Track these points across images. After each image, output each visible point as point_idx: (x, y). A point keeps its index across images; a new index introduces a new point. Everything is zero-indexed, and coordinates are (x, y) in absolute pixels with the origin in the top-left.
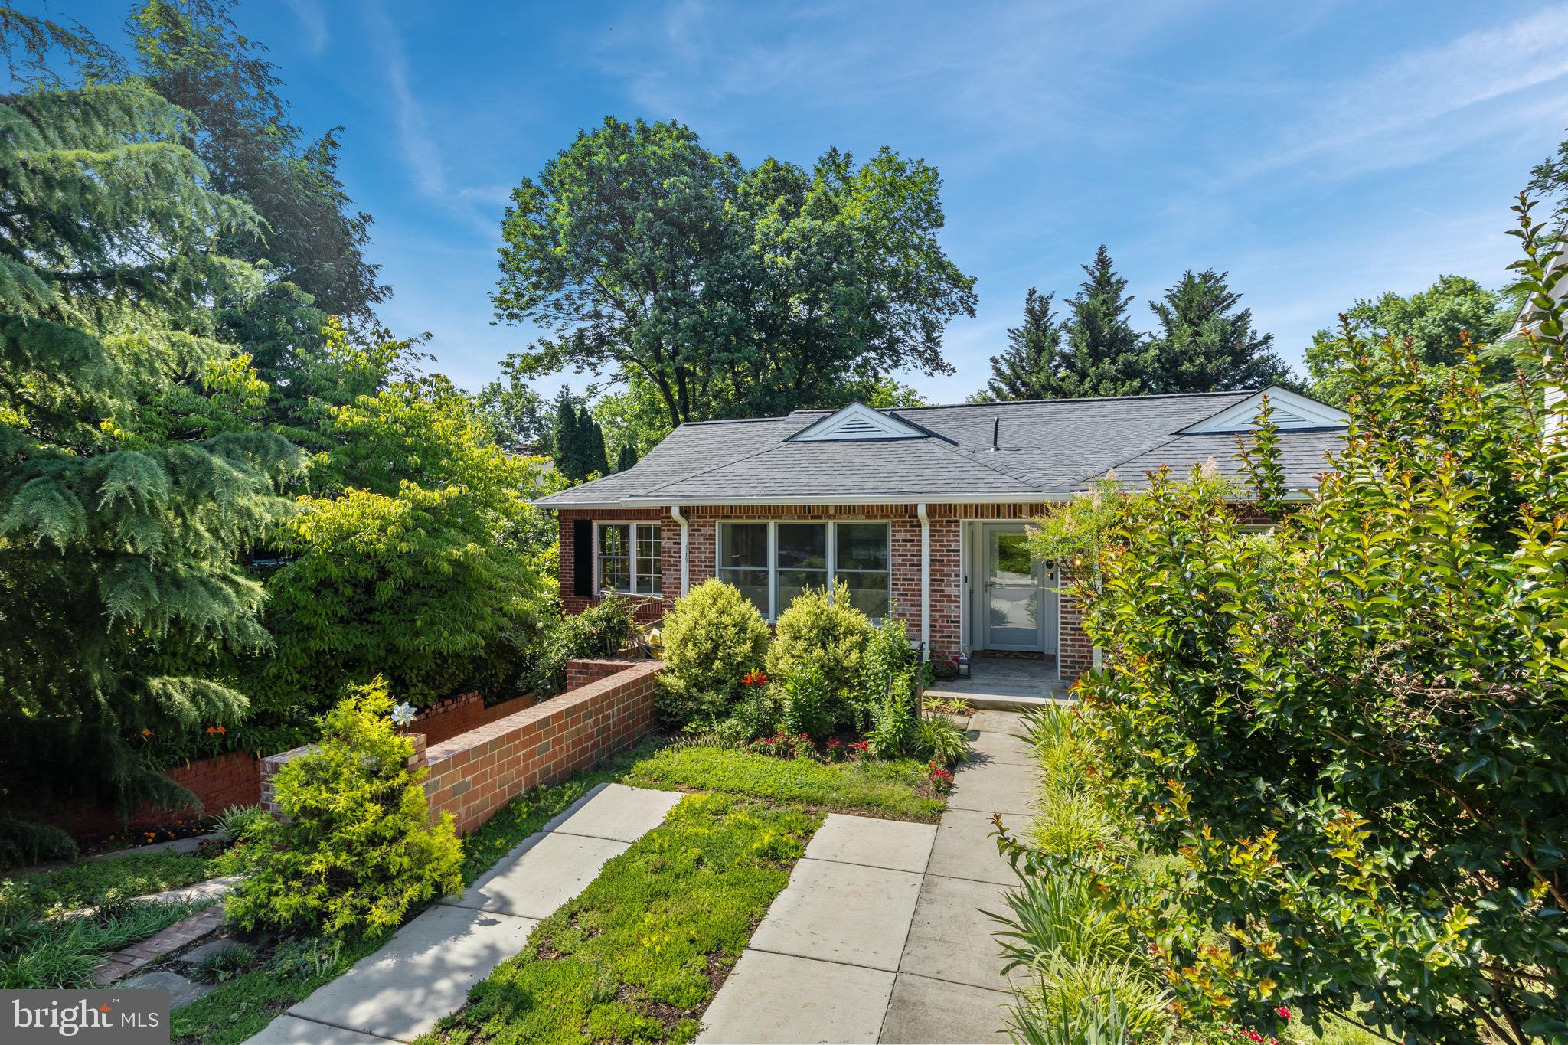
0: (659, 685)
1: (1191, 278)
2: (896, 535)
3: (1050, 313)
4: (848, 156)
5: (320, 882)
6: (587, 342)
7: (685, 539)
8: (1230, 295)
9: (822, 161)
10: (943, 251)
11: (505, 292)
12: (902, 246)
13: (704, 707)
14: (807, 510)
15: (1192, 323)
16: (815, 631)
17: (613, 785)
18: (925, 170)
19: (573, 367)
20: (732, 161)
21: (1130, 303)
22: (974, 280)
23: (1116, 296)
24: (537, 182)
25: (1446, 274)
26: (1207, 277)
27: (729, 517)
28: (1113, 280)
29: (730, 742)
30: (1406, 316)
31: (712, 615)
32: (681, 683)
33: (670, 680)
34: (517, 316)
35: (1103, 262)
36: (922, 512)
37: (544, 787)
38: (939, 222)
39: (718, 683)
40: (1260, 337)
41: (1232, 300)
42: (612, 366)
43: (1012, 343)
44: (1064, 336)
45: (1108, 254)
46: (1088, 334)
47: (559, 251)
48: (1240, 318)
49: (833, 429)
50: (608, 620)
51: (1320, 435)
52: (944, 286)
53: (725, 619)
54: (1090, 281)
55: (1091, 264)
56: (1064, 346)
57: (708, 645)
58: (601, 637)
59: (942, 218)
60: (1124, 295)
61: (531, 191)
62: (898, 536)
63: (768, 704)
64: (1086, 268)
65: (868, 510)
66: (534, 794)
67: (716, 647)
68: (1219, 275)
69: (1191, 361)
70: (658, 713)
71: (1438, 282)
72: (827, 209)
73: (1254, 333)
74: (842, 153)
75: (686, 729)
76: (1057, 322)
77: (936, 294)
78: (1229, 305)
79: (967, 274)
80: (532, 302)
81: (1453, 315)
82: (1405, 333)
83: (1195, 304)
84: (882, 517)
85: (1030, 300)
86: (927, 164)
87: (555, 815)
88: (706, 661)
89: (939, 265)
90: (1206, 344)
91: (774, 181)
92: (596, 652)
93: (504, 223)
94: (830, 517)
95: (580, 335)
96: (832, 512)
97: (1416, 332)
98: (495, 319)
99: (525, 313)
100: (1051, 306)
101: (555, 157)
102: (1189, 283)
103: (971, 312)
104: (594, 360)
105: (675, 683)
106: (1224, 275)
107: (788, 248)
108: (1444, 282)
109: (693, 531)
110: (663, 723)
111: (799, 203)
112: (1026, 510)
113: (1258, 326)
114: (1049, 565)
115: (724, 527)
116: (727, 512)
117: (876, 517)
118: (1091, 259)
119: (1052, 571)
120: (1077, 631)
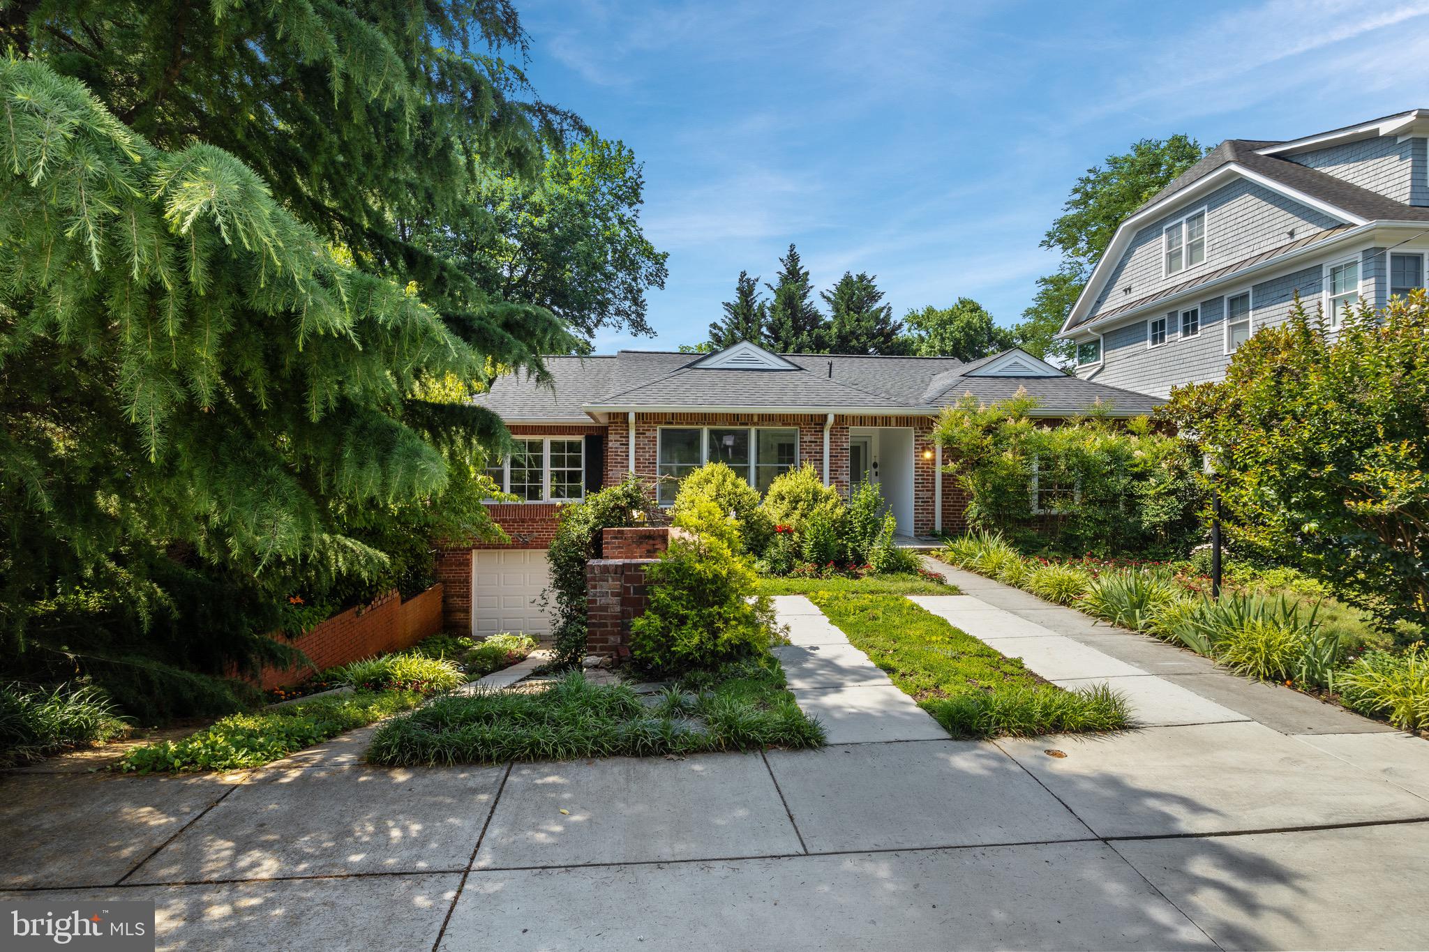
1: (849, 277)
2: (802, 438)
3: (755, 293)
7: (632, 441)
8: (877, 293)
14: (736, 418)
15: (853, 311)
21: (812, 292)
22: (665, 256)
23: (803, 285)
25: (962, 297)
26: (862, 278)
27: (671, 423)
28: (802, 272)
30: (943, 324)
35: (793, 258)
36: (831, 419)
40: (896, 323)
41: (874, 297)
43: (727, 313)
44: (767, 311)
45: (797, 251)
46: (788, 310)
48: (882, 310)
49: (726, 360)
50: (630, 496)
52: (640, 260)
54: (784, 271)
55: (785, 258)
56: (768, 317)
59: (643, 197)
60: (810, 284)
62: (807, 438)
64: (781, 260)
65: (784, 419)
68: (870, 278)
69: (857, 339)
71: (958, 302)
76: (760, 300)
78: (876, 300)
79: (658, 250)
81: (969, 324)
82: (941, 335)
83: (854, 296)
84: (794, 424)
85: (741, 281)
90: (866, 327)
94: (754, 424)
96: (756, 419)
97: (948, 335)
100: (756, 288)
102: (847, 282)
103: (663, 285)
106: (874, 278)
108: (961, 302)
109: (638, 434)
113: (894, 316)
114: (875, 465)
115: (663, 431)
116: (669, 419)
117: (790, 425)
118: (785, 254)
119: (877, 470)
120: (924, 504)
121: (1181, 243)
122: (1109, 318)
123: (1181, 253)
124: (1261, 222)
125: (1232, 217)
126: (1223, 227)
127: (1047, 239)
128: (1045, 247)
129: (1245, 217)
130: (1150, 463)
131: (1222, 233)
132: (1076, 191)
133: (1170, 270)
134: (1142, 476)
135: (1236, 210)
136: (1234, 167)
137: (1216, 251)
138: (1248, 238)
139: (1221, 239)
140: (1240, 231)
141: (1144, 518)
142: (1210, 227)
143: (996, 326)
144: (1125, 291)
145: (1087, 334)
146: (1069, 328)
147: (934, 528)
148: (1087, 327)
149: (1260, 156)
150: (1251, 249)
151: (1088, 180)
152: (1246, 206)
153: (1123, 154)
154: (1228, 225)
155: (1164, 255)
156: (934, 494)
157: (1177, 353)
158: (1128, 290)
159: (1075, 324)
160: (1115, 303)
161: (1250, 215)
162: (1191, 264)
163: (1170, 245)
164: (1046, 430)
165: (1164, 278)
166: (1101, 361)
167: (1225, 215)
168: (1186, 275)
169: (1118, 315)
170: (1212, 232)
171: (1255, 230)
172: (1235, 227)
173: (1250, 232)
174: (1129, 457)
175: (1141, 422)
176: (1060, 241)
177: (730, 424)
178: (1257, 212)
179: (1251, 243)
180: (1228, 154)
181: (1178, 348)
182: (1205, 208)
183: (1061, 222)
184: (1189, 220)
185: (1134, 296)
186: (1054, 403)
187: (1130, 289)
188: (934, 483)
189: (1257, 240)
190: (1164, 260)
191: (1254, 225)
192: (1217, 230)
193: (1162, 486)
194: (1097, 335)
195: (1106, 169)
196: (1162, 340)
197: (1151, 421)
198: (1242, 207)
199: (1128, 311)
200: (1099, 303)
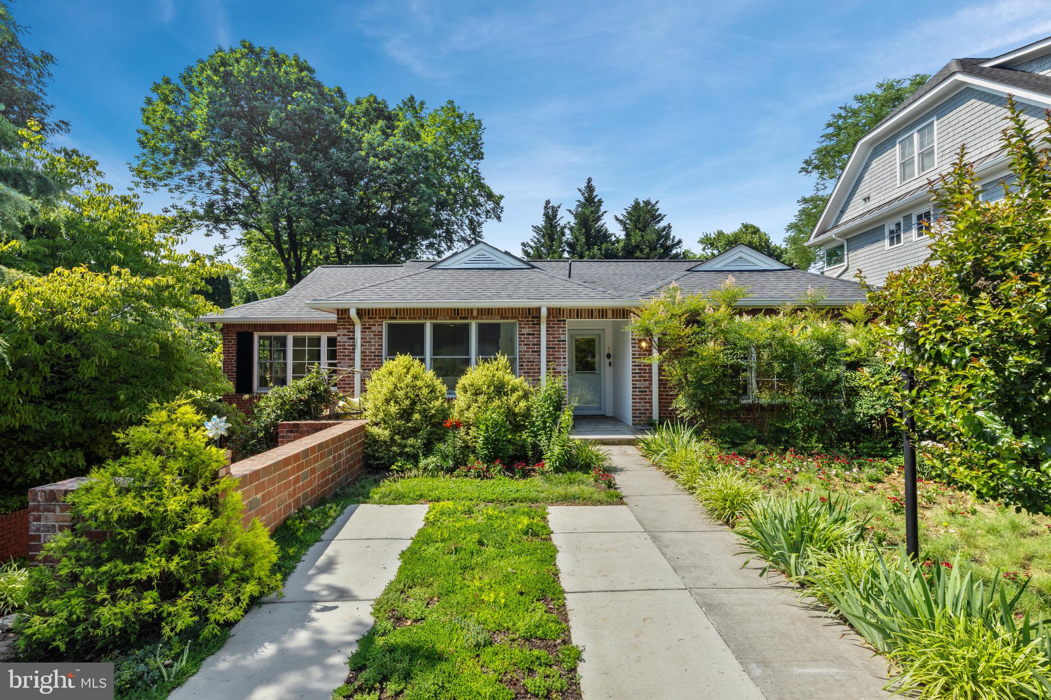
0: (367, 435)
1: (637, 203)
2: (520, 331)
3: (558, 217)
4: (422, 103)
5: (152, 588)
6: (216, 212)
7: (358, 335)
8: (660, 215)
9: (405, 104)
10: (482, 175)
11: (144, 164)
12: (454, 169)
13: (407, 450)
14: (456, 312)
15: (640, 230)
16: (492, 388)
17: (362, 505)
18: (474, 121)
19: (204, 230)
20: (340, 92)
21: (605, 215)
22: (502, 197)
23: (598, 210)
24: (176, 80)
25: (745, 222)
26: (647, 203)
27: (395, 318)
28: (596, 200)
29: (434, 472)
31: (409, 379)
32: (387, 433)
33: (375, 430)
34: (154, 185)
35: (590, 188)
36: (544, 312)
37: (309, 507)
38: (480, 156)
39: (414, 432)
40: (676, 240)
41: (660, 218)
42: (236, 232)
43: (535, 234)
44: (567, 231)
45: (593, 183)
46: (584, 230)
47: (194, 136)
48: (664, 228)
49: (463, 261)
50: (314, 389)
51: (767, 273)
52: (482, 200)
53: (419, 383)
54: (583, 200)
55: (583, 189)
56: (568, 236)
57: (407, 402)
58: (307, 403)
59: (483, 154)
60: (602, 209)
61: (170, 87)
62: (524, 331)
63: (459, 443)
64: (580, 190)
65: (502, 313)
66: (302, 514)
67: (413, 403)
68: (654, 203)
70: (367, 457)
72: (412, 134)
73: (674, 237)
74: (418, 100)
75: (393, 467)
76: (562, 223)
77: (477, 204)
78: (659, 221)
79: (496, 192)
80: (169, 174)
83: (641, 218)
84: (512, 318)
85: (546, 207)
86: (476, 117)
87: (326, 528)
88: (406, 414)
89: (478, 184)
90: (649, 241)
91: (375, 110)
92: (302, 415)
93: (143, 110)
94: (474, 318)
95: (211, 206)
96: (475, 313)
98: (132, 186)
99: (162, 183)
100: (559, 213)
101: (192, 63)
102: (636, 207)
103: (499, 218)
104: (222, 226)
105: (382, 433)
106: (657, 202)
107: (387, 156)
109: (365, 329)
110: (370, 466)
111: (393, 128)
112: (610, 313)
113: (676, 234)
114: (609, 356)
115: (390, 326)
116: (393, 314)
117: (508, 318)
118: (583, 185)
119: (611, 360)
120: (642, 393)
121: (913, 153)
122: (851, 224)
123: (913, 162)
124: (988, 125)
125: (960, 124)
126: (951, 134)
127: (804, 166)
128: (804, 173)
129: (973, 123)
130: (864, 351)
131: (951, 139)
132: (829, 125)
133: (903, 178)
134: (854, 366)
135: (964, 117)
136: (960, 77)
137: (946, 157)
138: (976, 141)
139: (950, 145)
140: (968, 135)
141: (858, 409)
142: (940, 136)
143: (773, 244)
144: (865, 200)
145: (833, 240)
146: (817, 236)
147: (651, 417)
148: (832, 234)
149: (984, 68)
150: (979, 151)
151: (840, 116)
152: (973, 112)
153: (870, 92)
154: (957, 131)
155: (898, 165)
156: (651, 384)
157: (913, 252)
158: (867, 199)
159: (823, 232)
160: (856, 211)
161: (977, 120)
162: (923, 170)
163: (903, 155)
164: (746, 318)
165: (898, 185)
166: (845, 263)
167: (953, 123)
168: (917, 181)
169: (858, 222)
170: (941, 140)
171: (982, 133)
172: (963, 133)
173: (978, 135)
174: (844, 346)
175: (858, 310)
176: (817, 167)
177: (451, 319)
178: (984, 116)
179: (979, 145)
180: (955, 68)
181: (914, 247)
182: (935, 118)
183: (819, 151)
184: (918, 131)
185: (872, 204)
186: (771, 294)
187: (868, 198)
188: (651, 373)
189: (985, 142)
190: (898, 170)
191: (981, 129)
192: (947, 137)
193: (877, 377)
194: (841, 241)
195: (856, 105)
196: (899, 241)
197: (868, 309)
198: (969, 114)
199: (867, 218)
200: (842, 212)
